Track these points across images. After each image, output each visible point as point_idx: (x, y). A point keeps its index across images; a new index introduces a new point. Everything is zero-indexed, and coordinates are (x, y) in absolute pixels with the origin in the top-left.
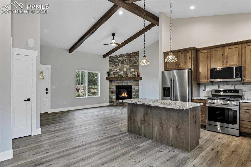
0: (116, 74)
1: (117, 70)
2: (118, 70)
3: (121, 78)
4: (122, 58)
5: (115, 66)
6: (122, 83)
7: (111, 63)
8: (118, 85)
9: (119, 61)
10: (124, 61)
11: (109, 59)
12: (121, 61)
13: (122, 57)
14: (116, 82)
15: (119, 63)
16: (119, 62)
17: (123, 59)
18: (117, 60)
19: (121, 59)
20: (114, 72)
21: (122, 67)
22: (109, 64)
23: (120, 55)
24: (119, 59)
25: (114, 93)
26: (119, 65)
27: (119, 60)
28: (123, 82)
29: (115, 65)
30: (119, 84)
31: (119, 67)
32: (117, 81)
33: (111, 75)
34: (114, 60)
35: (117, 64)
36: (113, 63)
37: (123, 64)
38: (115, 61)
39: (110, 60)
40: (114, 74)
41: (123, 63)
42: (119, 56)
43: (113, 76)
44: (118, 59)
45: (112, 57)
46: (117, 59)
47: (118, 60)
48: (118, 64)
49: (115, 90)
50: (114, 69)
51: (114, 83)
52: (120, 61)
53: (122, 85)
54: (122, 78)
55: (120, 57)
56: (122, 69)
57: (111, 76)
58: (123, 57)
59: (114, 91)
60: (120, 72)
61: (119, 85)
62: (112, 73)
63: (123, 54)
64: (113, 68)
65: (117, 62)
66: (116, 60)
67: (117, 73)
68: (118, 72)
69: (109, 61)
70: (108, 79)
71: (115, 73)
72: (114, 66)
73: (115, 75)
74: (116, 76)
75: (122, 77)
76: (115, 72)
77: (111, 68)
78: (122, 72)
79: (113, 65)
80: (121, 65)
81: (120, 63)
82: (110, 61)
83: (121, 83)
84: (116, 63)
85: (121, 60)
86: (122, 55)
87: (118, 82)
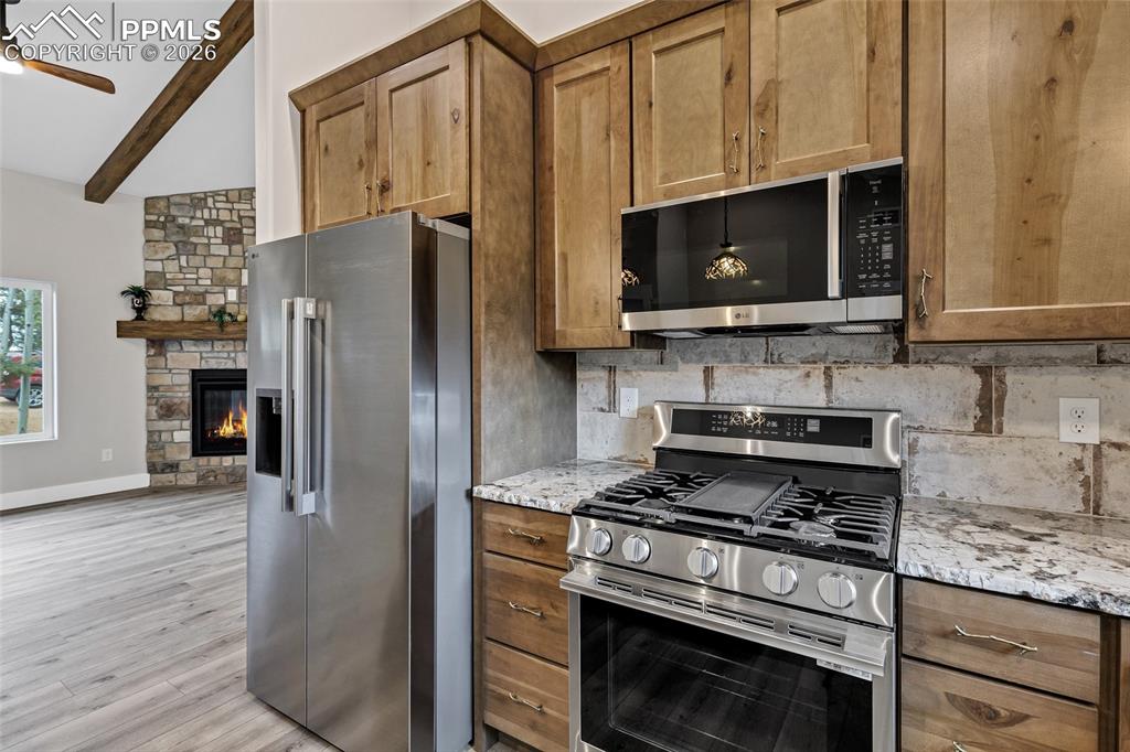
0: (188, 303)
1: (200, 282)
2: (209, 282)
3: (222, 324)
4: (231, 211)
5: (183, 259)
6: (233, 355)
7: (157, 234)
8: (204, 366)
9: (211, 229)
10: (245, 230)
11: (146, 213)
12: (227, 231)
13: (229, 206)
14: (194, 349)
15: (209, 238)
16: (211, 234)
17: (240, 218)
18: (202, 223)
19: (224, 215)
20: (176, 294)
21: (232, 262)
22: (147, 241)
23: (216, 194)
24: (214, 217)
25: (182, 412)
26: (214, 250)
27: (208, 222)
28: (235, 352)
29: (185, 247)
30: (213, 361)
31: (208, 260)
32: (197, 340)
33: (159, 308)
34: (180, 220)
35: (196, 245)
36: (175, 238)
37: (237, 249)
38: (182, 227)
39: (154, 218)
40: (175, 304)
41: (240, 242)
42: (210, 201)
43: (173, 315)
44: (206, 216)
45: (162, 204)
46: (199, 214)
47: (206, 221)
48: (209, 245)
49: (189, 394)
50: (181, 276)
51: (181, 354)
52: (219, 230)
53: (230, 365)
54: (230, 329)
55: (218, 205)
56: (231, 275)
57: (155, 314)
58: (236, 206)
59: (176, 400)
60: (216, 289)
61: (213, 365)
62: (161, 296)
63: (240, 190)
64: (172, 267)
65: (198, 231)
66: (192, 218)
67: (200, 298)
68: (207, 292)
69: (146, 221)
70: (136, 328)
71: (187, 298)
72: (178, 255)
73: (186, 307)
74: (194, 313)
75: (227, 318)
76: (186, 293)
77: (158, 267)
78: (232, 294)
79: (173, 251)
80: (224, 250)
81: (220, 241)
82: (148, 225)
83: (228, 358)
84: (193, 240)
85: (228, 225)
86: (233, 196)
87: (202, 349)
